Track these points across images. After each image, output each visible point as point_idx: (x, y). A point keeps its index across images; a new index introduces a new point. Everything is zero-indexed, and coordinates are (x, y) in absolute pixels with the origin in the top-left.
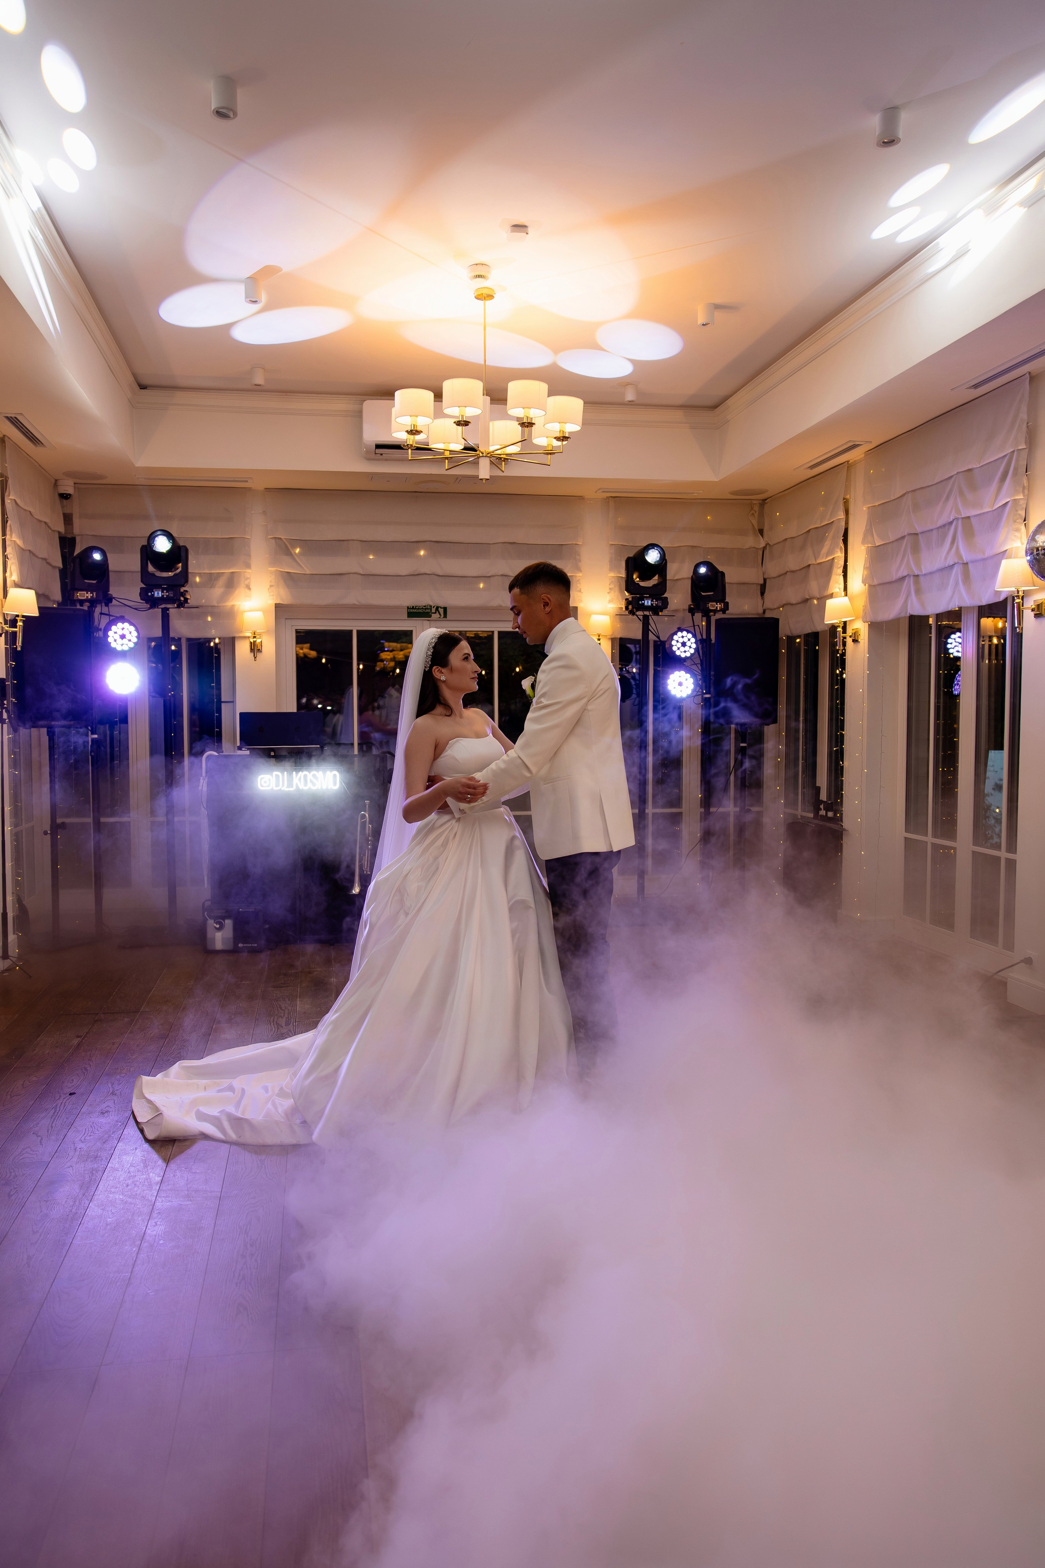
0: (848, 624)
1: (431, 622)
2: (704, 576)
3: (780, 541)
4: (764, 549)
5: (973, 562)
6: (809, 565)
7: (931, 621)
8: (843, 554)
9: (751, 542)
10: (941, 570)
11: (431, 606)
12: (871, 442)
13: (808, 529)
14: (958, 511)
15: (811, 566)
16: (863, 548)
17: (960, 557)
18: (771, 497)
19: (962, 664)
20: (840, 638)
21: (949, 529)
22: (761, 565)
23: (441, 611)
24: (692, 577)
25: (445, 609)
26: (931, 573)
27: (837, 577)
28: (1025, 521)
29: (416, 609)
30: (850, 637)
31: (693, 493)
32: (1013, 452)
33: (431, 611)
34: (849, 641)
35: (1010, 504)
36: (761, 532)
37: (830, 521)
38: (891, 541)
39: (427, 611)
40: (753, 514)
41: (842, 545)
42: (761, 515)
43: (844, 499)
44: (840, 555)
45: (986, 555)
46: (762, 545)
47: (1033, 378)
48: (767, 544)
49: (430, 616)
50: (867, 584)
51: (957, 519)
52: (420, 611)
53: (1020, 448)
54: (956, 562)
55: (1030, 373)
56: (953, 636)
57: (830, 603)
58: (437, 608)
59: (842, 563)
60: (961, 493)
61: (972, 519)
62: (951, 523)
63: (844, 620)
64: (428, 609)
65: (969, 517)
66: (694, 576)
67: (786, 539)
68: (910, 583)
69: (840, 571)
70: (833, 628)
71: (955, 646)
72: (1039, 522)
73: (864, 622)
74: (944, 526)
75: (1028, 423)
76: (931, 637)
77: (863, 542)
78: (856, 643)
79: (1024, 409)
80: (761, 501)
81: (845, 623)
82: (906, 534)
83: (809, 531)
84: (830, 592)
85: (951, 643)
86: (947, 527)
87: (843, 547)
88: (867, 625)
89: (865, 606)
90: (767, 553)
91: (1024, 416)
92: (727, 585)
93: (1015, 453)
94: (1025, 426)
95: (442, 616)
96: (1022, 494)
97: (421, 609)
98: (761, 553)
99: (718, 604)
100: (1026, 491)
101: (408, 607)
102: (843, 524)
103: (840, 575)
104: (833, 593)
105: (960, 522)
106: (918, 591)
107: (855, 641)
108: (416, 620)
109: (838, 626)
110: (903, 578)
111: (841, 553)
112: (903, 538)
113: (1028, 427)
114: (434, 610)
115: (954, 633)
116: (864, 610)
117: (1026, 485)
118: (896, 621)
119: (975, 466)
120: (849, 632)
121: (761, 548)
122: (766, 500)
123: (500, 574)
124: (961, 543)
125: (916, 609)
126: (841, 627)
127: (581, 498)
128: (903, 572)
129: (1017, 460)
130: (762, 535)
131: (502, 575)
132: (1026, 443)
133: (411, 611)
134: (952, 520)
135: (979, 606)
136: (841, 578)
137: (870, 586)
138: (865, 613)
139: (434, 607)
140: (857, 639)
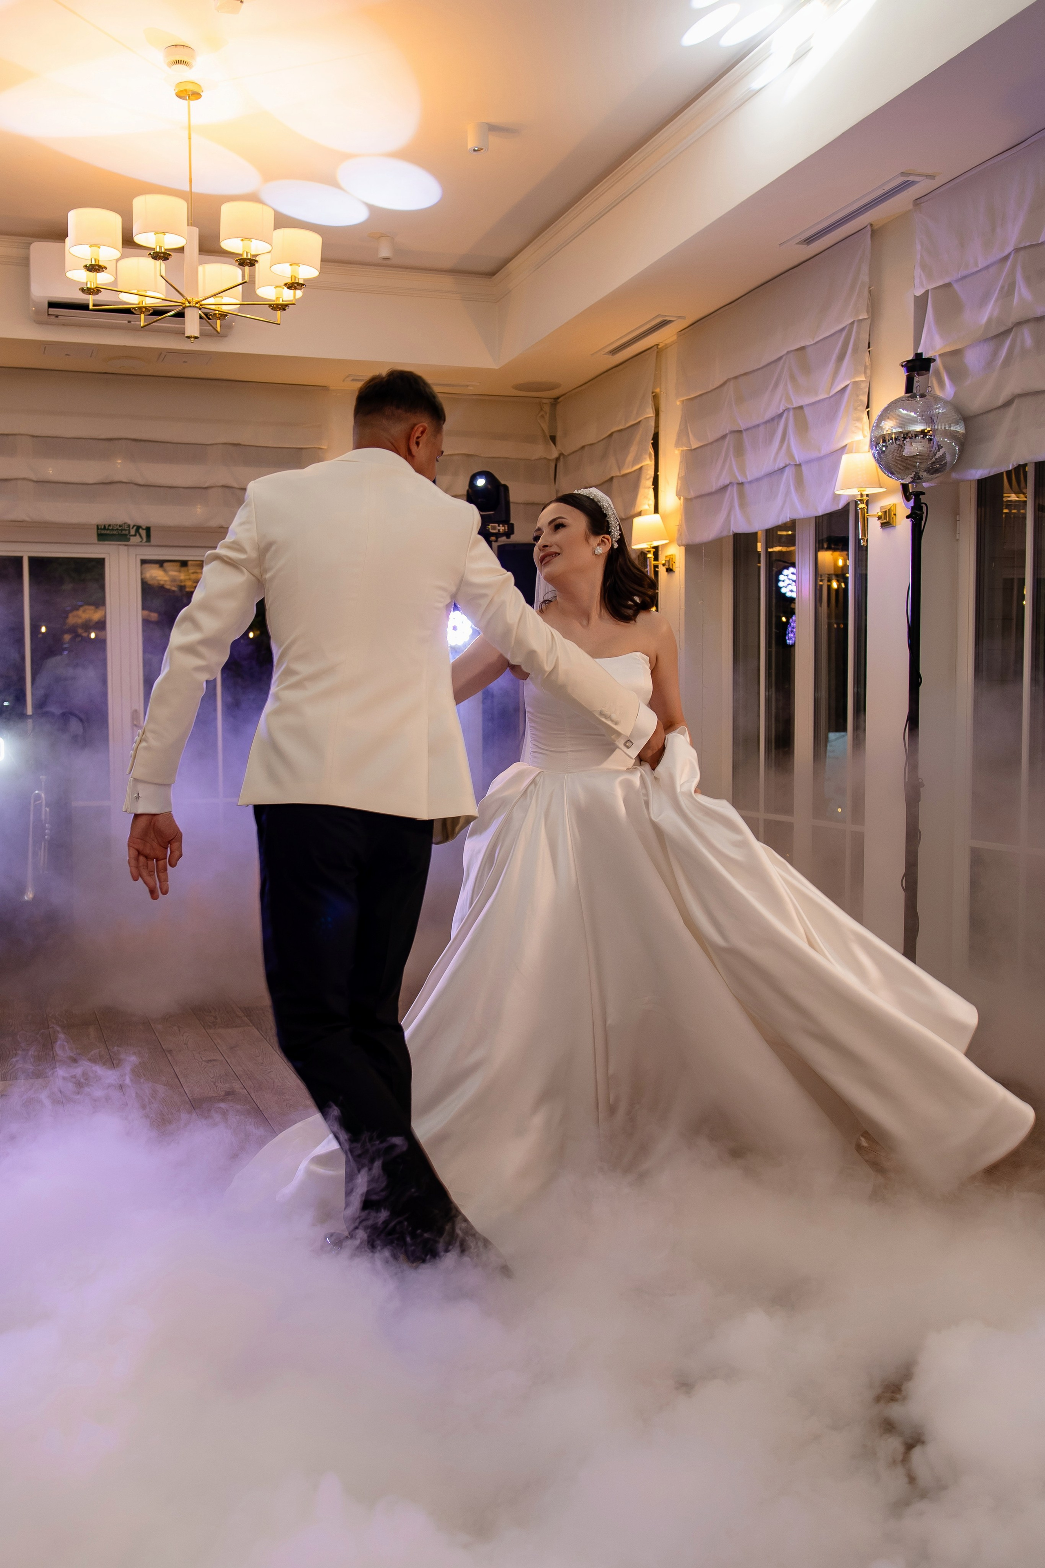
0: (660, 549)
1: (130, 547)
2: (484, 489)
3: (576, 449)
4: (557, 459)
5: (808, 462)
6: (612, 479)
7: (760, 547)
8: (653, 462)
9: (540, 451)
10: (770, 475)
11: (129, 526)
12: (684, 318)
13: (609, 432)
14: (789, 399)
15: (615, 480)
16: (677, 452)
17: (792, 457)
18: (566, 393)
19: (798, 607)
20: (650, 566)
21: (778, 424)
22: (553, 481)
23: (143, 533)
24: (468, 491)
25: (148, 530)
26: (758, 480)
27: (646, 490)
28: (868, 407)
29: (108, 529)
30: (664, 565)
31: (468, 386)
32: (853, 323)
33: (129, 532)
34: (662, 570)
35: (849, 388)
36: (553, 439)
37: (636, 420)
38: (710, 440)
39: (124, 532)
40: (542, 416)
41: (651, 451)
42: (553, 417)
43: (653, 393)
44: (649, 463)
45: (823, 453)
46: (555, 455)
47: (875, 232)
48: (561, 454)
49: (128, 540)
50: (682, 498)
51: (787, 410)
52: (114, 532)
53: (861, 318)
54: (787, 463)
55: (871, 225)
56: (785, 572)
57: (637, 522)
58: (138, 528)
59: (652, 473)
60: (793, 378)
61: (806, 410)
62: (780, 416)
63: (655, 544)
64: (125, 530)
65: (801, 407)
66: (470, 490)
67: (583, 447)
68: (734, 491)
69: (650, 483)
70: (643, 554)
71: (789, 585)
72: (886, 405)
73: (679, 546)
74: (773, 419)
75: (870, 288)
76: (759, 568)
77: (678, 444)
78: (671, 573)
79: (865, 269)
80: (552, 400)
81: (656, 548)
82: (728, 432)
83: (611, 435)
84: (637, 510)
85: (783, 581)
86: (776, 421)
87: (653, 453)
88: (683, 549)
89: (680, 526)
90: (561, 465)
91: (864, 277)
92: (512, 506)
93: (855, 324)
94: (866, 293)
95: (145, 540)
96: (863, 375)
97: (116, 530)
98: (553, 466)
99: (501, 525)
100: (868, 372)
101: (98, 526)
102: (653, 424)
103: (650, 488)
104: (641, 512)
105: (791, 413)
106: (742, 506)
107: (669, 570)
108: (110, 544)
109: (648, 551)
110: (724, 488)
111: (651, 461)
112: (724, 437)
113: (870, 292)
114: (133, 532)
115: (787, 568)
116: (679, 530)
117: (868, 364)
118: (718, 542)
119: (808, 344)
120: (662, 560)
121: (553, 459)
122: (558, 398)
123: (221, 484)
124: (793, 438)
125: (742, 527)
126: (652, 552)
127: (325, 388)
128: (724, 480)
129: (858, 333)
130: (555, 444)
131: (223, 486)
132: (867, 312)
133: (103, 532)
134: (781, 411)
135: (816, 517)
136: (651, 492)
137: (686, 499)
138: (680, 535)
139: (133, 528)
140: (671, 567)
